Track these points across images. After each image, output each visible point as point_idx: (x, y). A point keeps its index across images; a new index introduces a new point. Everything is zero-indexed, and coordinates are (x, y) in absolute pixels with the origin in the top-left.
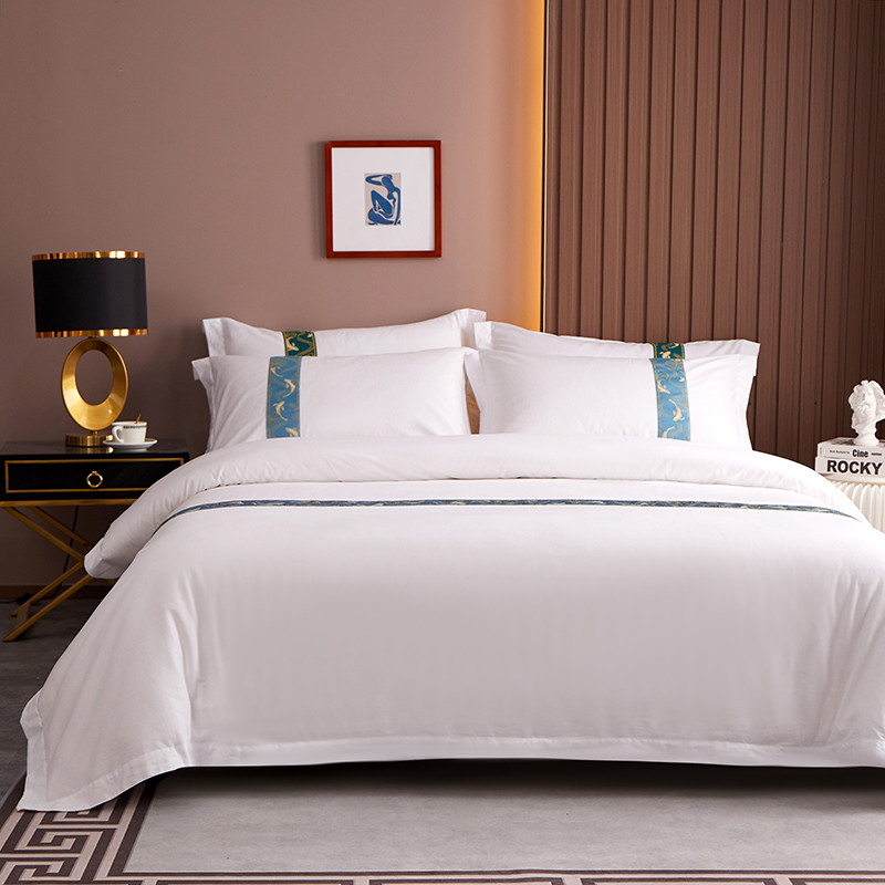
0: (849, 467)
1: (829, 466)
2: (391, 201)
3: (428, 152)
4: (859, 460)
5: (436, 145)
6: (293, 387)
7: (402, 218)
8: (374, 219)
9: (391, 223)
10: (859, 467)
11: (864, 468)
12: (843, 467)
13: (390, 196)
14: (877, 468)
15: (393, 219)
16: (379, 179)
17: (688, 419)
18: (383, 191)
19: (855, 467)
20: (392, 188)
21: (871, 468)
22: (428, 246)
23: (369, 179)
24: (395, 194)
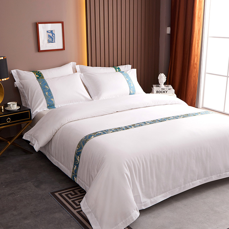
0: (161, 92)
1: (157, 92)
2: (53, 37)
3: (60, 24)
4: (163, 90)
5: (62, 23)
6: (48, 88)
7: (56, 41)
8: (49, 42)
9: (53, 42)
10: (163, 92)
11: (164, 92)
12: (160, 92)
13: (53, 36)
14: (166, 92)
15: (53, 41)
16: (50, 32)
17: (134, 86)
18: (51, 35)
19: (162, 92)
20: (53, 34)
21: (165, 92)
22: (61, 47)
23: (47, 32)
24: (54, 35)
